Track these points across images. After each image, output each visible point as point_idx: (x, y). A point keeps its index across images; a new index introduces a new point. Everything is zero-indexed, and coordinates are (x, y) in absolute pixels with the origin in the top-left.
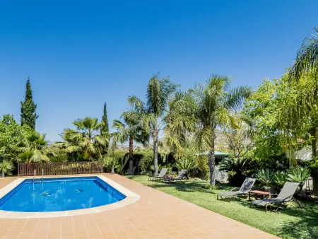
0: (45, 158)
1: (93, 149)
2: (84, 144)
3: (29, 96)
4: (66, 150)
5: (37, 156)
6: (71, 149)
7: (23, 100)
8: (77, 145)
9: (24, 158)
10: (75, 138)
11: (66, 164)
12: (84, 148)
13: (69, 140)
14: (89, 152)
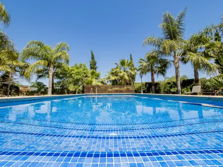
0: (100, 84)
1: (126, 77)
2: (122, 74)
3: (93, 58)
4: (111, 79)
5: (95, 82)
6: (113, 78)
7: (91, 61)
8: (117, 76)
9: (88, 84)
10: (116, 72)
11: (111, 88)
12: (122, 78)
13: (113, 73)
14: (125, 80)
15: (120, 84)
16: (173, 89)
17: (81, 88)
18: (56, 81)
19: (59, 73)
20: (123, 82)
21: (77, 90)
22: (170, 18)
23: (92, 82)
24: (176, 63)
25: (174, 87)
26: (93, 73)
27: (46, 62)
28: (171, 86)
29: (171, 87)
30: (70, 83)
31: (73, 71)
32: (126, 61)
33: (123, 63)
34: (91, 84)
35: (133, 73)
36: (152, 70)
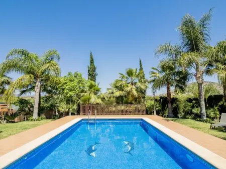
0: (99, 101)
1: (135, 93)
2: (129, 89)
3: (92, 62)
4: (115, 95)
5: (94, 99)
6: (118, 93)
7: (89, 65)
8: (123, 90)
9: (85, 101)
10: (121, 85)
11: (115, 106)
12: (129, 93)
13: (116, 87)
14: (133, 96)
15: (127, 103)
16: (196, 109)
17: (75, 107)
18: (44, 94)
19: (48, 85)
20: (130, 98)
21: (71, 110)
22: (191, 22)
23: (89, 99)
24: (199, 78)
25: (197, 107)
26: (91, 87)
27: (32, 76)
28: (193, 105)
29: (193, 107)
30: (61, 101)
31: (65, 86)
32: (135, 71)
33: (130, 73)
34: (89, 101)
35: (143, 87)
36: (168, 83)
